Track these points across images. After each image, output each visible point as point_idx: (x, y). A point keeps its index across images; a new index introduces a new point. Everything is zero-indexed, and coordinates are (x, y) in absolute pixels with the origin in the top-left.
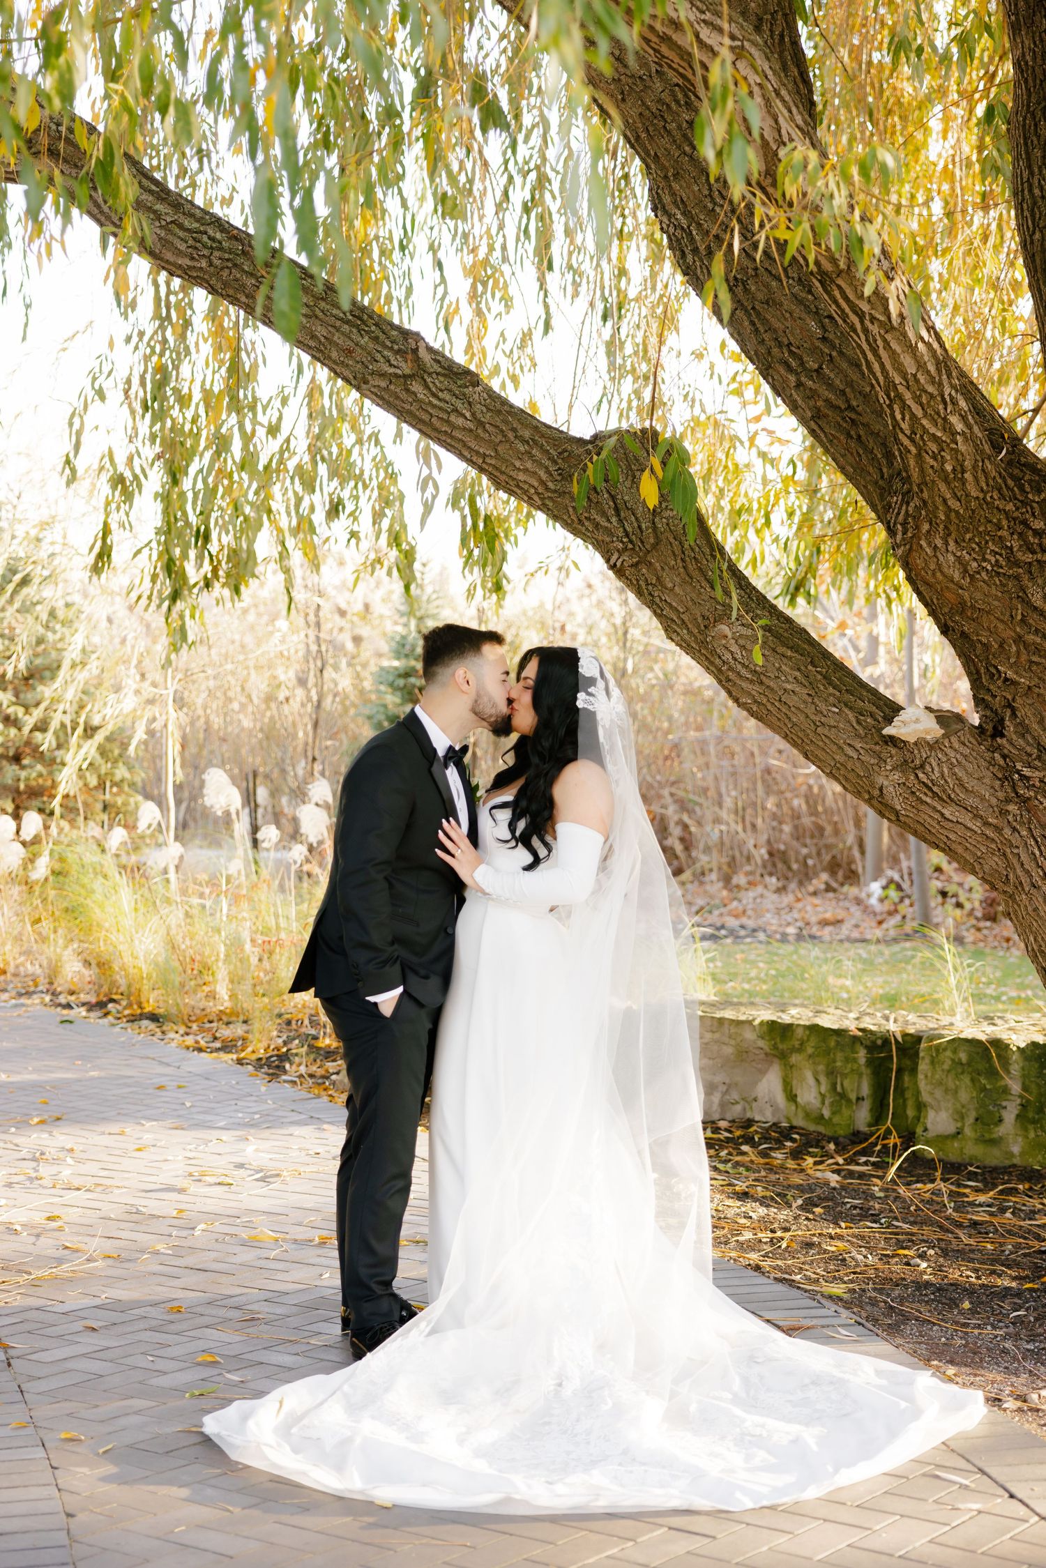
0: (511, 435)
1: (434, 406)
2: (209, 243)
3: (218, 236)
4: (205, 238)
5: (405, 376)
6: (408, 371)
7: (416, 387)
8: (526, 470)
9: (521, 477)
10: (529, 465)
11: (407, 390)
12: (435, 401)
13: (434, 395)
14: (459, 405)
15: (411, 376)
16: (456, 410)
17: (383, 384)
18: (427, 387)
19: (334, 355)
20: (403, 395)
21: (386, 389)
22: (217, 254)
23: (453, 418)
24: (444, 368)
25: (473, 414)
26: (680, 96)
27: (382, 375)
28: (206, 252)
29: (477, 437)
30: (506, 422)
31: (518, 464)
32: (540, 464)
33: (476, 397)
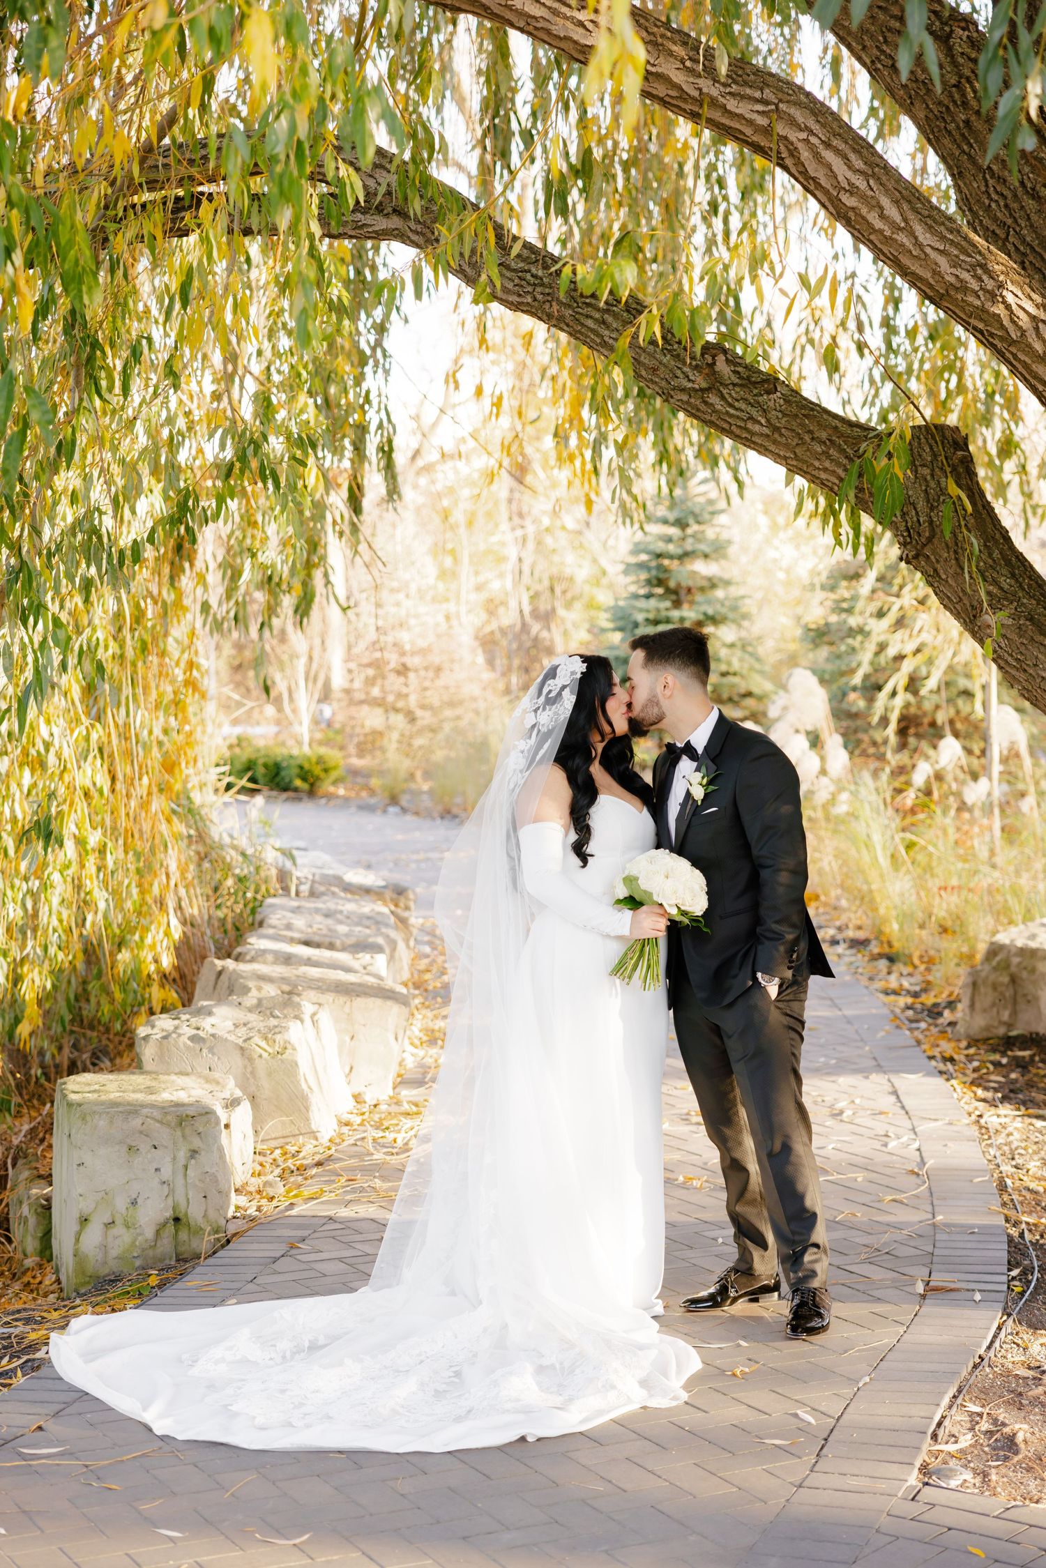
0: (807, 438)
1: (731, 416)
2: (532, 280)
3: (540, 273)
4: (528, 276)
5: (702, 390)
6: (704, 385)
7: (713, 399)
8: (825, 470)
9: (823, 476)
10: (827, 464)
11: (706, 403)
12: (732, 411)
13: (731, 406)
14: (754, 413)
15: (708, 390)
16: (751, 418)
17: (685, 398)
18: (723, 398)
19: (643, 373)
20: (703, 407)
21: (688, 403)
22: (539, 289)
23: (750, 425)
24: (740, 378)
25: (768, 421)
26: (957, 96)
27: (683, 390)
28: (530, 289)
29: (775, 442)
30: (802, 425)
31: (817, 464)
32: (839, 464)
33: (771, 404)
